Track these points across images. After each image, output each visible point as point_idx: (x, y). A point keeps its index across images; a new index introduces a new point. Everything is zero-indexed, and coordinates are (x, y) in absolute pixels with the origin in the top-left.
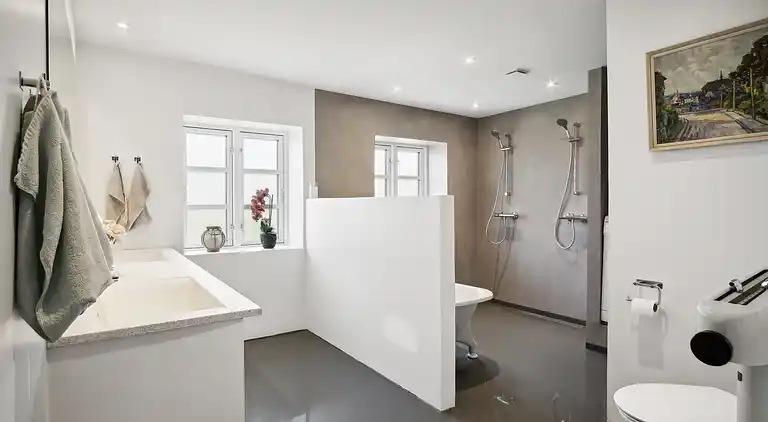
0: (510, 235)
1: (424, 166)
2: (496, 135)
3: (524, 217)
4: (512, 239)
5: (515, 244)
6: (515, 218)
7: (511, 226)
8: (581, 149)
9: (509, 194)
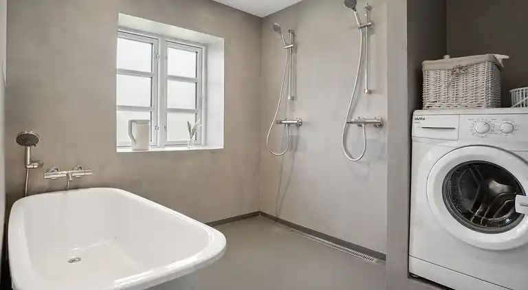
0: (294, 145)
1: (202, 66)
2: (277, 29)
3: (308, 124)
4: (296, 150)
5: (299, 154)
6: (299, 125)
7: (295, 134)
8: (372, 37)
9: (293, 98)
